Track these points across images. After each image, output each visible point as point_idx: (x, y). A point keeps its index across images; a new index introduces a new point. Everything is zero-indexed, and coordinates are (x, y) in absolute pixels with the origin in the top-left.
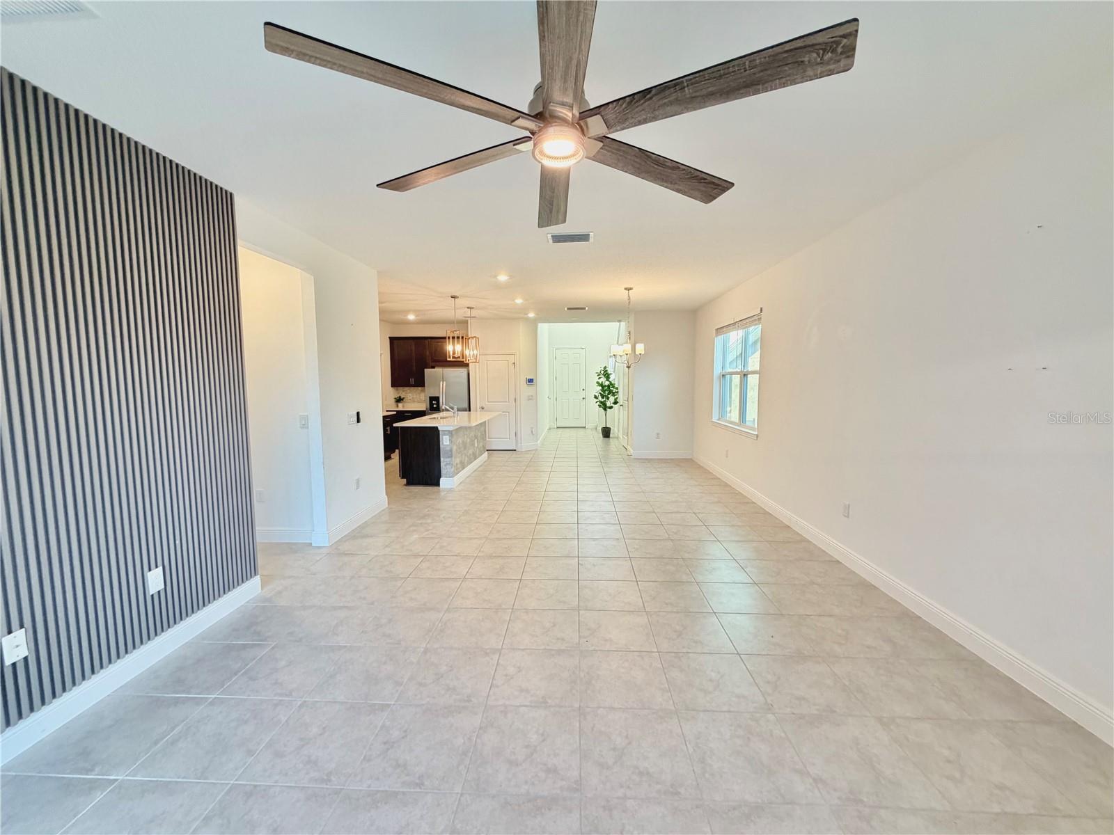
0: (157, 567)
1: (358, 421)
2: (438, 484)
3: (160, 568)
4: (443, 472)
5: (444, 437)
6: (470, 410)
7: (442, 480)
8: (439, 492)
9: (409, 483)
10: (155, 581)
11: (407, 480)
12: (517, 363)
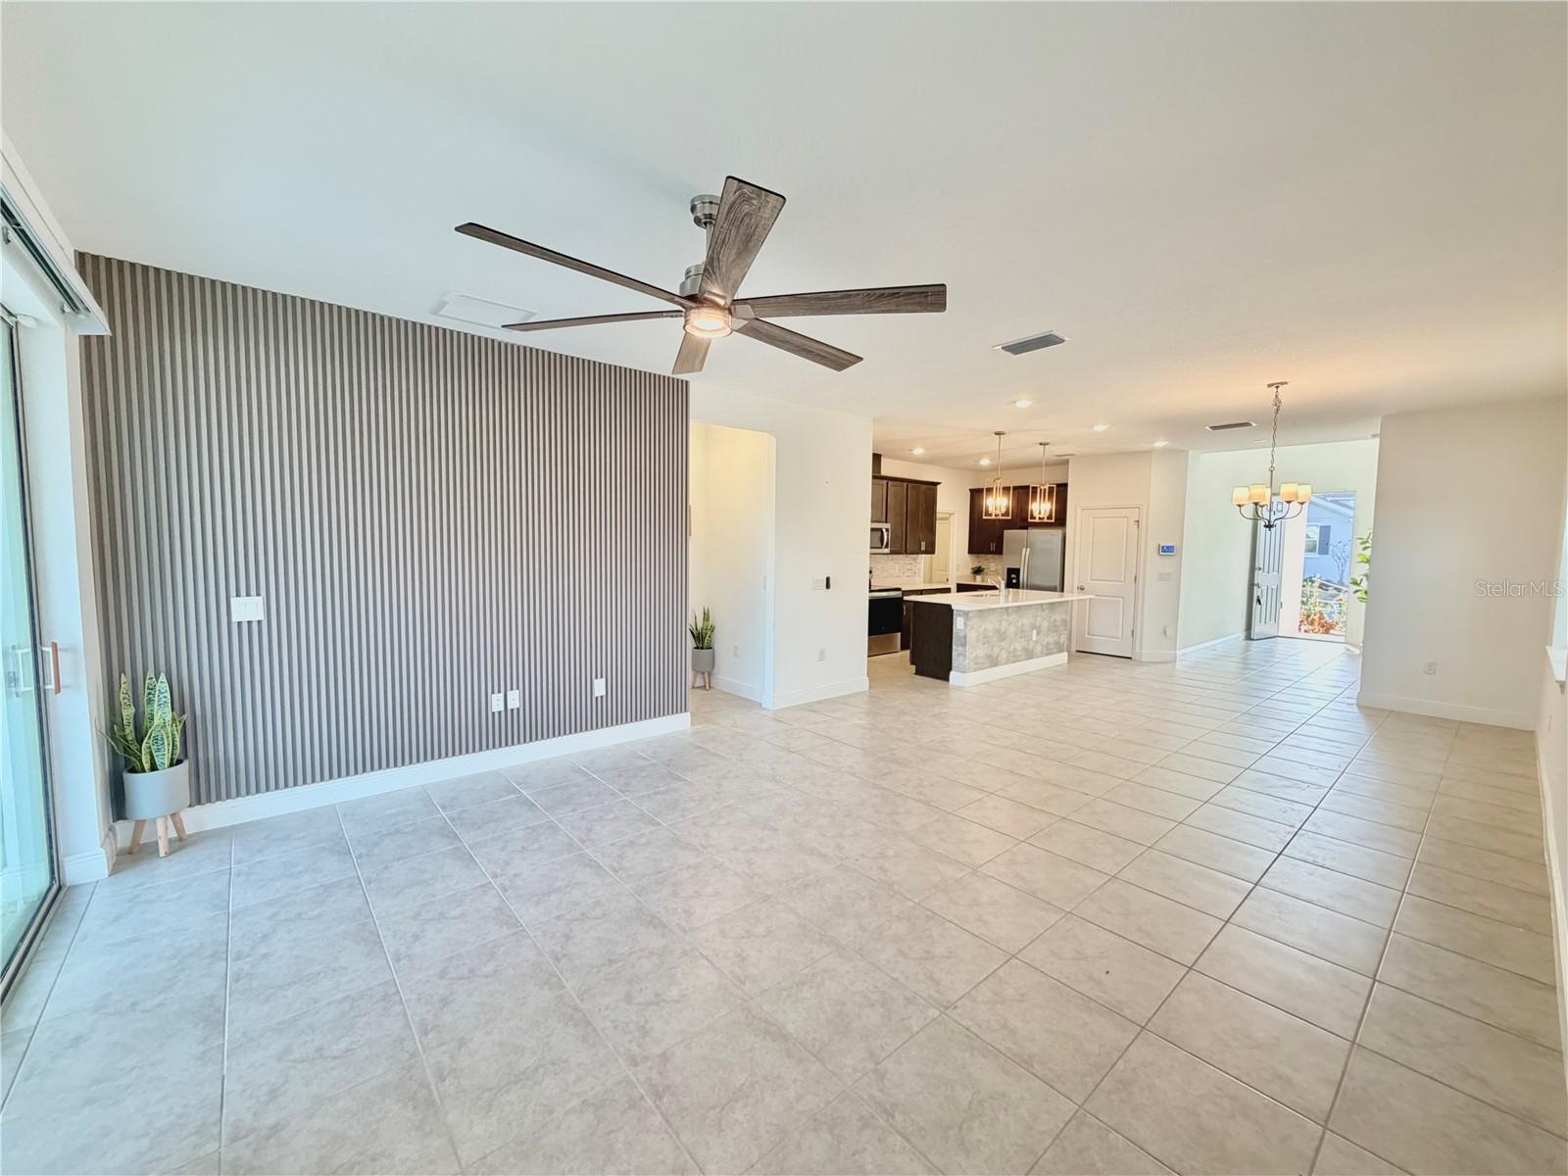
0: (602, 677)
1: (828, 586)
2: (946, 678)
3: (604, 679)
4: (955, 663)
5: (958, 619)
6: (1063, 591)
7: (952, 674)
8: (948, 687)
9: (918, 673)
10: (599, 688)
11: (917, 668)
12: (1143, 523)
